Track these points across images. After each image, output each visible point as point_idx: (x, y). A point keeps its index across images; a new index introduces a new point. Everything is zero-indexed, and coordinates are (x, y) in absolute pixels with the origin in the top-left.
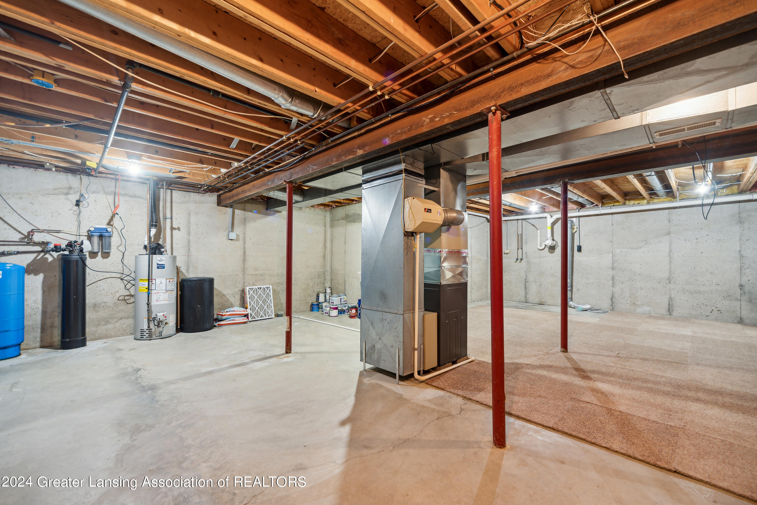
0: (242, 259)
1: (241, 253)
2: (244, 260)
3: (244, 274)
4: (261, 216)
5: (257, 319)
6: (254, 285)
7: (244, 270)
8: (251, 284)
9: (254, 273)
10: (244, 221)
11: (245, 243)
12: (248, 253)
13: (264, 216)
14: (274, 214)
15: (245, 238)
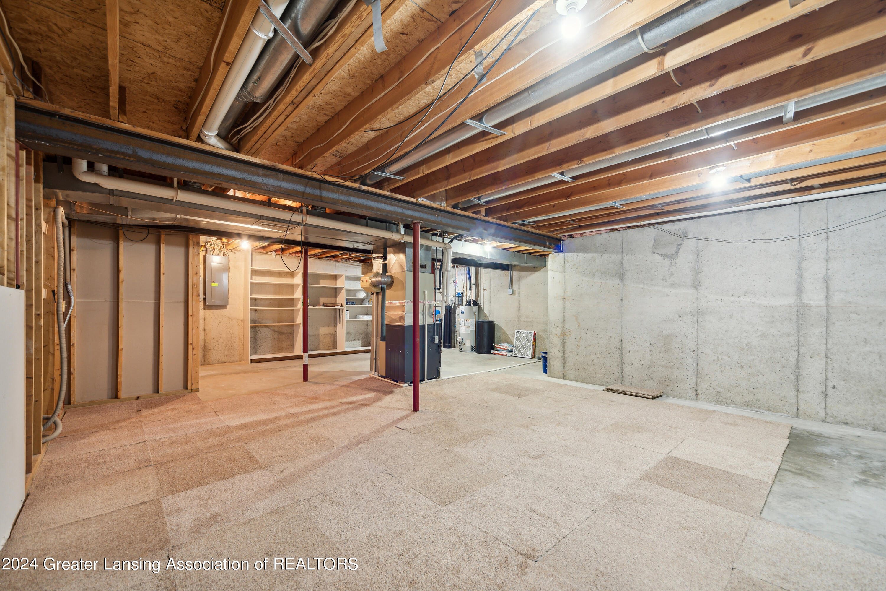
0: (518, 308)
1: (517, 304)
2: (519, 310)
3: (519, 321)
4: (530, 273)
5: (518, 356)
6: (525, 329)
7: (519, 317)
8: (524, 328)
9: (525, 320)
10: (520, 278)
11: (519, 296)
12: (521, 304)
13: (532, 273)
14: (540, 270)
15: (519, 292)
